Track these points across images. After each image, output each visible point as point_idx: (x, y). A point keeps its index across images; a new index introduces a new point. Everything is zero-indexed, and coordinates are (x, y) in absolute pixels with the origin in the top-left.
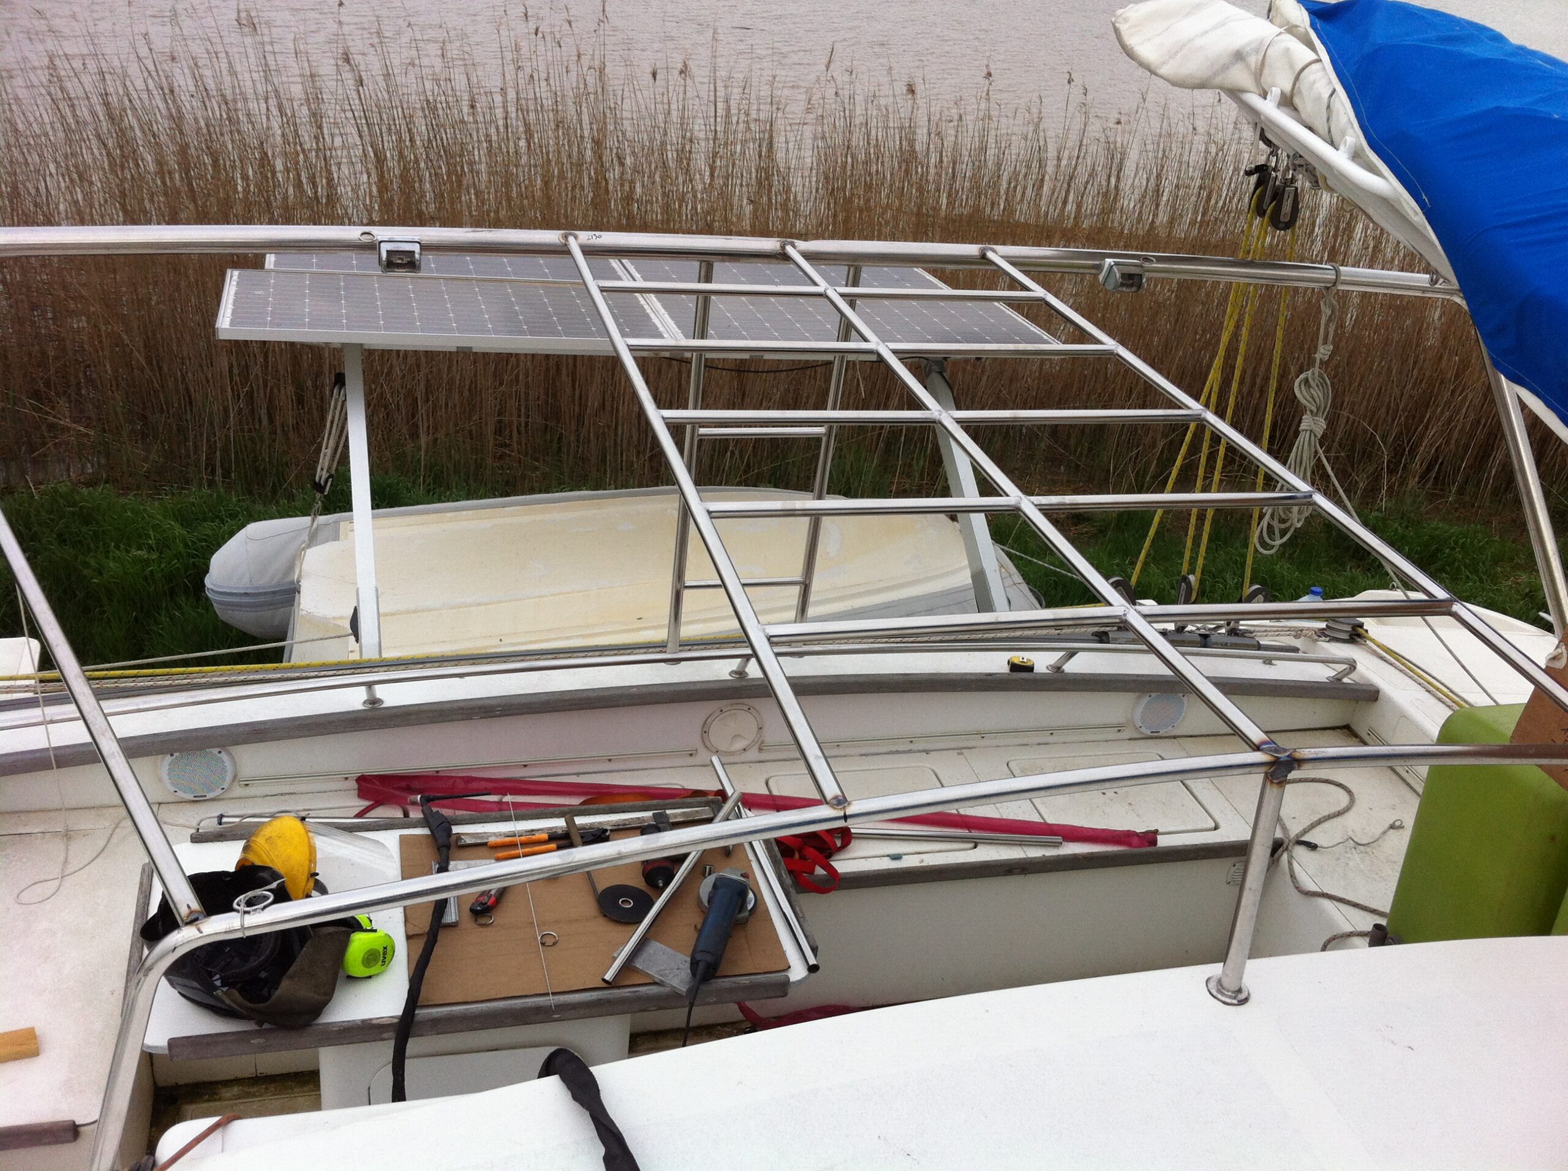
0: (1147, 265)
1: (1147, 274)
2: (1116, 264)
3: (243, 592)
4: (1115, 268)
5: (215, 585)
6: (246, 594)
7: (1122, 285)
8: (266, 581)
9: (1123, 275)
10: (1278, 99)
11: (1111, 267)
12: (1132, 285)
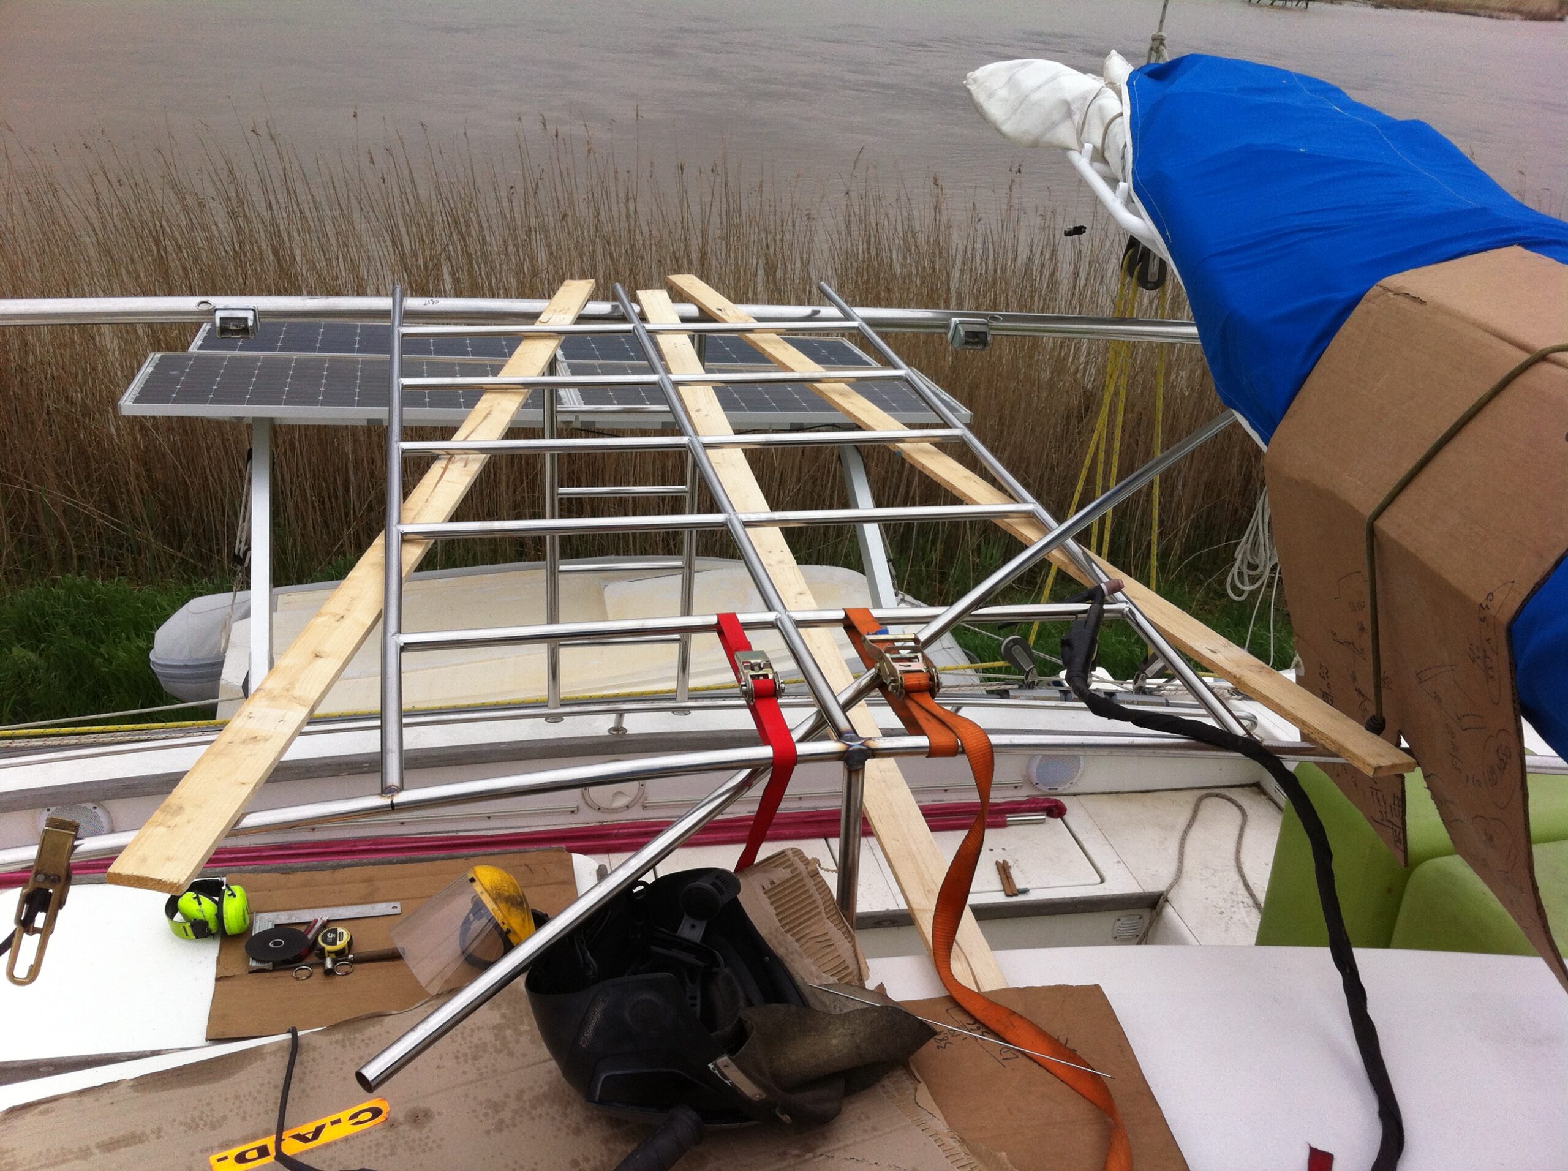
0: (994, 323)
1: (992, 332)
2: (961, 323)
3: (182, 664)
4: (960, 327)
5: (156, 658)
6: (186, 666)
7: (967, 343)
8: (203, 655)
9: (967, 333)
10: (1090, 155)
11: (956, 325)
12: (977, 343)
